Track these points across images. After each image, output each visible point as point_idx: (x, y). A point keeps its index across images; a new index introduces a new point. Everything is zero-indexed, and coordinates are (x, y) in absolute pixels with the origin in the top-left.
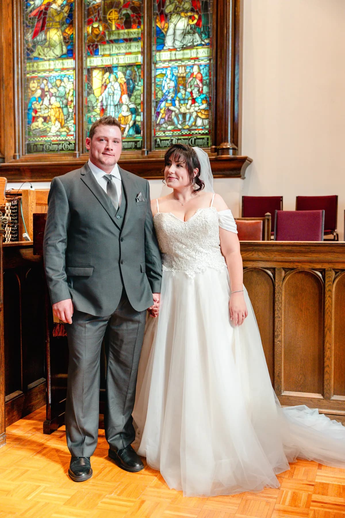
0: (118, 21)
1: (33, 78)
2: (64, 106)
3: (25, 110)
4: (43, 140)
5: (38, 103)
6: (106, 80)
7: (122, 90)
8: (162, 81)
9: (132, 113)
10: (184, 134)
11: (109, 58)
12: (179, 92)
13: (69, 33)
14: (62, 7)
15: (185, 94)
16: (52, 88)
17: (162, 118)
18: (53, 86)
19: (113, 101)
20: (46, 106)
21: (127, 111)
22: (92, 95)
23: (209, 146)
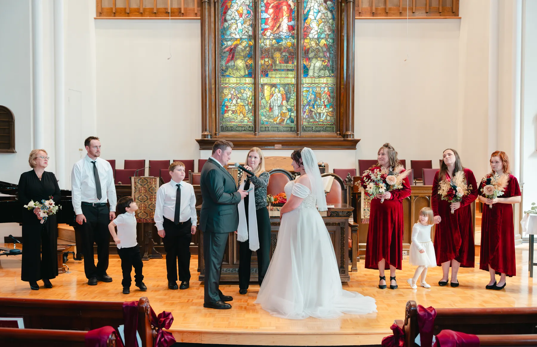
0: (280, 59)
1: (226, 87)
2: (246, 105)
3: (220, 106)
4: (232, 124)
5: (229, 102)
6: (273, 91)
7: (283, 98)
8: (307, 94)
9: (289, 111)
10: (320, 124)
11: (275, 79)
12: (317, 101)
13: (249, 63)
14: (245, 47)
15: (320, 102)
16: (238, 94)
17: (306, 115)
19: (277, 103)
20: (234, 104)
21: (286, 110)
22: (264, 100)
23: (333, 131)
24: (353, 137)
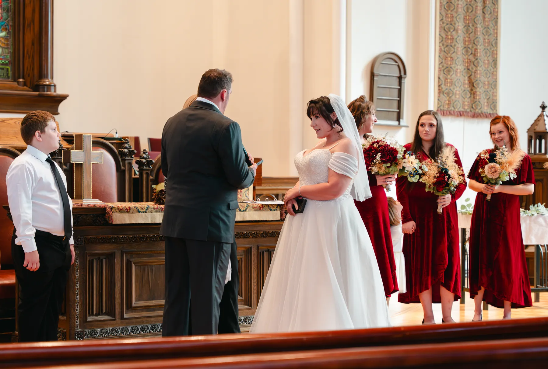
23: (8, 78)
24: (55, 91)
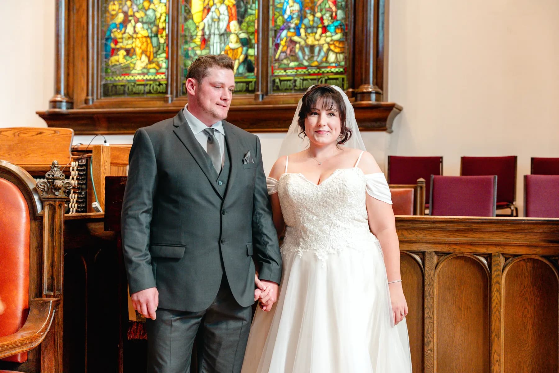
2: (153, 35)
3: (101, 40)
4: (125, 79)
5: (119, 31)
6: (209, 1)
7: (230, 15)
8: (283, 3)
9: (243, 45)
10: (312, 72)
12: (305, 17)
15: (313, 20)
16: (138, 11)
17: (282, 52)
18: (139, 9)
19: (218, 29)
20: (130, 35)
21: (237, 42)
22: (190, 21)
